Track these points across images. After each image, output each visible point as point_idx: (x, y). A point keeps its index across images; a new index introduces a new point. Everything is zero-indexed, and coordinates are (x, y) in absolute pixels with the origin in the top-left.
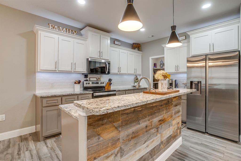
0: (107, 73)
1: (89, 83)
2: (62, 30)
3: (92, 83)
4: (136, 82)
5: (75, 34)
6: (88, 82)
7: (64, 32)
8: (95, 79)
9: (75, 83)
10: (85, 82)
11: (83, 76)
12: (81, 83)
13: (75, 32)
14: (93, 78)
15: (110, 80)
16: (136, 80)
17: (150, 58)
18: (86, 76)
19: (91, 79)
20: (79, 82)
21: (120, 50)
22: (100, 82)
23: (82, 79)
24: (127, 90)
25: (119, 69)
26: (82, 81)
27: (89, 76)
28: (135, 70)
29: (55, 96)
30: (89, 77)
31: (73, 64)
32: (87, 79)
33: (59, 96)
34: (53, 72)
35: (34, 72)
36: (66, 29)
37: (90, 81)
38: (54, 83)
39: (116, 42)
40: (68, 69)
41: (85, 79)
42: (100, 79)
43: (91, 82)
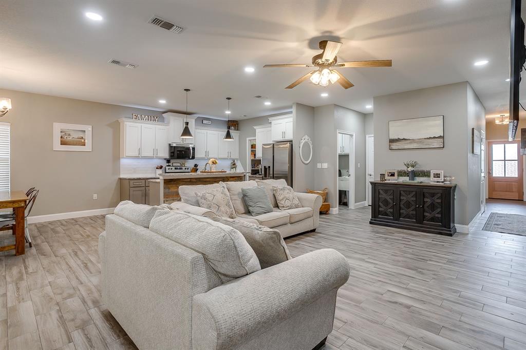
0: (191, 158)
1: (172, 169)
2: (144, 118)
4: (233, 168)
5: (156, 120)
6: (170, 167)
7: (146, 119)
8: (179, 165)
9: (157, 168)
10: (167, 168)
11: (165, 161)
12: (163, 168)
13: (157, 118)
14: (177, 163)
15: (196, 166)
16: (234, 165)
17: (248, 139)
18: (168, 161)
19: (174, 164)
20: (161, 167)
21: (208, 131)
22: (184, 168)
23: (164, 164)
25: (207, 153)
26: (164, 167)
27: (172, 161)
28: (229, 154)
29: (140, 179)
31: (155, 151)
32: (170, 164)
33: (144, 179)
34: (137, 158)
35: (119, 158)
36: (148, 116)
37: (173, 166)
38: (137, 168)
39: (205, 122)
40: (151, 154)
41: (168, 164)
42: (184, 164)
43: (173, 168)
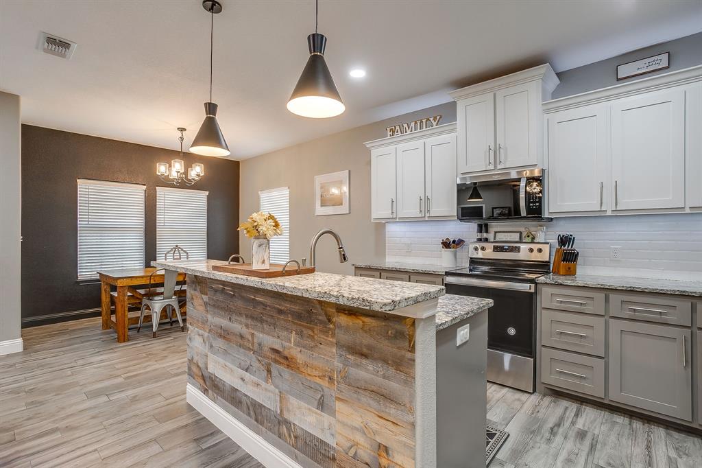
1: (484, 249)
2: (407, 129)
3: (496, 249)
5: (434, 124)
6: (480, 245)
7: (406, 132)
9: (444, 246)
14: (511, 232)
18: (481, 227)
19: (501, 237)
20: (457, 244)
22: (524, 247)
24: (615, 290)
27: (495, 227)
30: (493, 229)
31: (424, 201)
38: (411, 244)
43: (490, 247)
